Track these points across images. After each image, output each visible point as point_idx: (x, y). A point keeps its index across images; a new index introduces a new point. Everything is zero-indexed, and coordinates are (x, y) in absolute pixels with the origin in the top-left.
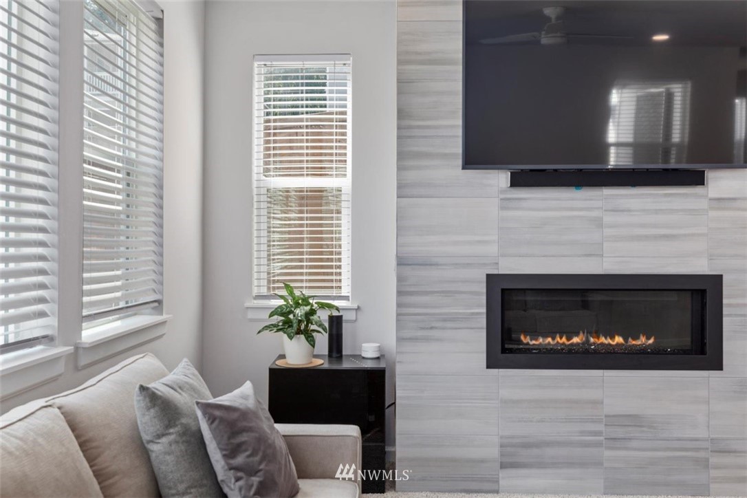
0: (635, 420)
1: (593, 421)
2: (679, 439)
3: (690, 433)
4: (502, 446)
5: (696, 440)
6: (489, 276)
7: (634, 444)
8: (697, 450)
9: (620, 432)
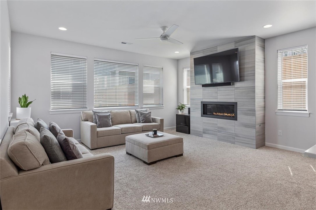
0: (222, 128)
1: (215, 127)
2: (230, 133)
3: (231, 132)
4: (203, 130)
5: (233, 133)
6: (201, 102)
7: (222, 132)
8: (233, 135)
9: (220, 130)
